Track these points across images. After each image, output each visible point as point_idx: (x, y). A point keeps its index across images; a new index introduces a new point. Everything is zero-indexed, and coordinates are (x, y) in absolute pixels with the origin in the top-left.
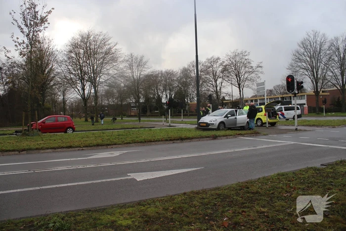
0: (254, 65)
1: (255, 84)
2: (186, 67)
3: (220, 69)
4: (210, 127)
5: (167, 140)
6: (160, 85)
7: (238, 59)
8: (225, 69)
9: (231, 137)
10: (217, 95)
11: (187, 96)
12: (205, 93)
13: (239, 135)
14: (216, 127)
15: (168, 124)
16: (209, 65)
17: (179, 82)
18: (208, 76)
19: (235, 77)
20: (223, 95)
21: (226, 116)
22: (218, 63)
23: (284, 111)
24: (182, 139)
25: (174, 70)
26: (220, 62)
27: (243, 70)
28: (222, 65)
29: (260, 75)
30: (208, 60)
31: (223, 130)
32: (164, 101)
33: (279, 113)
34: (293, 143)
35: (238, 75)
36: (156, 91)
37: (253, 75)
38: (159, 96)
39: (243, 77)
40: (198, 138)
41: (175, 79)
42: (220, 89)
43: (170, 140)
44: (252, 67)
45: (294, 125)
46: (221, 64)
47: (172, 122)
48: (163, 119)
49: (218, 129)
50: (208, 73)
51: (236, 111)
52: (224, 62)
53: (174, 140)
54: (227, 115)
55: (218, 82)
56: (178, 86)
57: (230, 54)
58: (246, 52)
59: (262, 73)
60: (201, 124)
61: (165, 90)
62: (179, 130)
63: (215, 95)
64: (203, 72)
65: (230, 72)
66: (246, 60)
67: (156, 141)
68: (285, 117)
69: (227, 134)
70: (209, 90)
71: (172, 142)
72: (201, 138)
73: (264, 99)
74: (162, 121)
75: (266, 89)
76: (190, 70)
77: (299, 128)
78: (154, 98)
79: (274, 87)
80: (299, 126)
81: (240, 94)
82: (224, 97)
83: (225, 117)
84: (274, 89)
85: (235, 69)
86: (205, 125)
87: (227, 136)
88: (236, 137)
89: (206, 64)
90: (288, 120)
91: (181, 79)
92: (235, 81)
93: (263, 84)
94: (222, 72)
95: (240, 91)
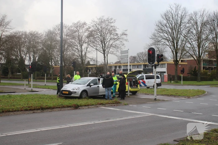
0: (119, 32)
1: (120, 51)
2: (52, 29)
3: (86, 34)
4: (72, 95)
5: (26, 110)
6: (24, 47)
7: (103, 25)
8: (91, 35)
9: (92, 106)
10: (82, 60)
11: (52, 59)
12: (70, 58)
13: (100, 104)
14: (78, 95)
15: (30, 89)
16: (75, 29)
17: (43, 45)
18: (73, 41)
19: (100, 43)
20: (88, 60)
21: (89, 85)
22: (84, 29)
23: (145, 80)
24: (42, 109)
25: (39, 32)
26: (86, 27)
27: (108, 37)
28: (89, 31)
29: (125, 42)
30: (75, 24)
31: (85, 98)
32: (27, 63)
33: (141, 81)
34: (151, 114)
35: (103, 41)
36: (19, 53)
37: (118, 42)
38: (22, 57)
39: (108, 43)
40: (60, 108)
41: (39, 41)
42: (85, 54)
43: (30, 110)
44: (117, 34)
45: (153, 95)
46: (87, 30)
47: (35, 86)
48: (25, 82)
49: (80, 97)
50: (74, 38)
51: (99, 80)
52: (90, 28)
53: (34, 109)
54: (90, 83)
55: (83, 47)
56: (43, 49)
57: (96, 20)
58: (112, 19)
59: (126, 40)
60: (63, 92)
61: (28, 52)
62: (40, 98)
63: (79, 60)
64: (68, 36)
65: (95, 38)
66: (111, 27)
67: (15, 111)
68: (146, 85)
69: (89, 103)
70: (74, 55)
71: (32, 112)
72: (63, 107)
73: (127, 66)
74: (23, 85)
75: (129, 56)
76: (55, 33)
77: (158, 97)
78: (16, 59)
79: (138, 54)
80: (158, 95)
81: (105, 59)
82: (89, 62)
83: (87, 86)
84: (137, 56)
85: (101, 36)
86: (67, 93)
87: (88, 105)
88: (97, 107)
89: (72, 29)
90: (148, 88)
91: (46, 41)
92: (100, 47)
93: (127, 52)
94: (88, 37)
95: (105, 57)
